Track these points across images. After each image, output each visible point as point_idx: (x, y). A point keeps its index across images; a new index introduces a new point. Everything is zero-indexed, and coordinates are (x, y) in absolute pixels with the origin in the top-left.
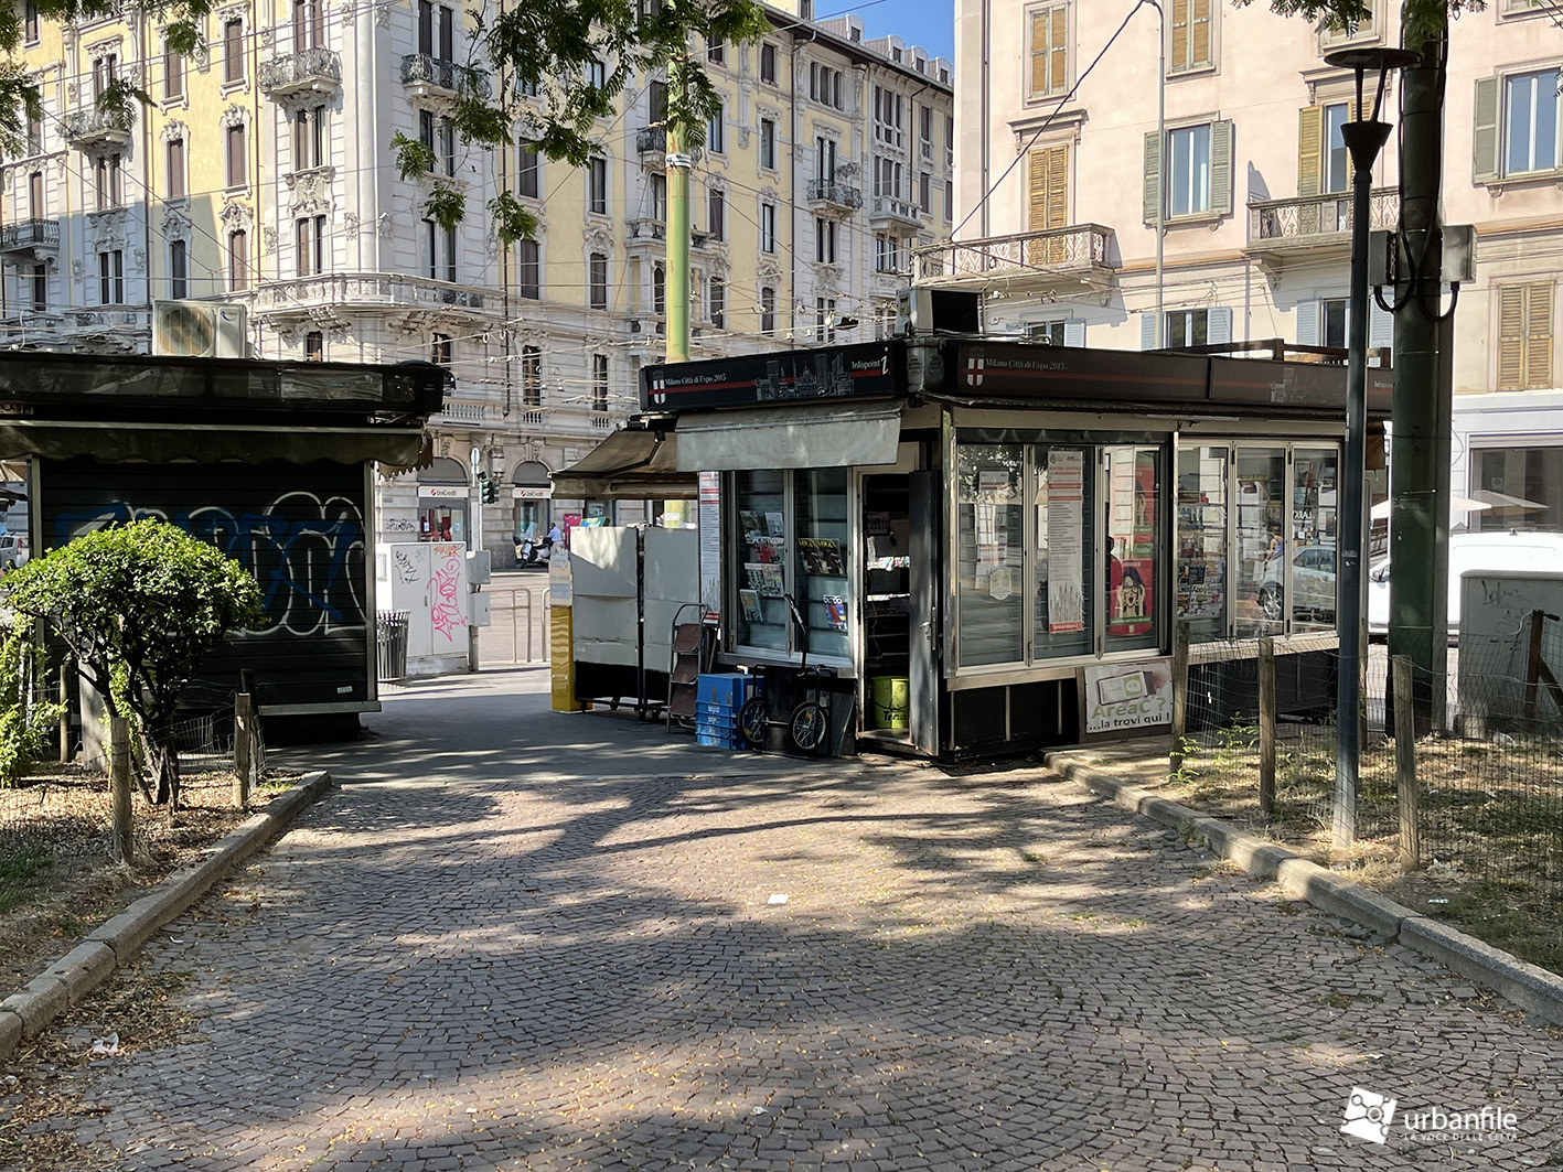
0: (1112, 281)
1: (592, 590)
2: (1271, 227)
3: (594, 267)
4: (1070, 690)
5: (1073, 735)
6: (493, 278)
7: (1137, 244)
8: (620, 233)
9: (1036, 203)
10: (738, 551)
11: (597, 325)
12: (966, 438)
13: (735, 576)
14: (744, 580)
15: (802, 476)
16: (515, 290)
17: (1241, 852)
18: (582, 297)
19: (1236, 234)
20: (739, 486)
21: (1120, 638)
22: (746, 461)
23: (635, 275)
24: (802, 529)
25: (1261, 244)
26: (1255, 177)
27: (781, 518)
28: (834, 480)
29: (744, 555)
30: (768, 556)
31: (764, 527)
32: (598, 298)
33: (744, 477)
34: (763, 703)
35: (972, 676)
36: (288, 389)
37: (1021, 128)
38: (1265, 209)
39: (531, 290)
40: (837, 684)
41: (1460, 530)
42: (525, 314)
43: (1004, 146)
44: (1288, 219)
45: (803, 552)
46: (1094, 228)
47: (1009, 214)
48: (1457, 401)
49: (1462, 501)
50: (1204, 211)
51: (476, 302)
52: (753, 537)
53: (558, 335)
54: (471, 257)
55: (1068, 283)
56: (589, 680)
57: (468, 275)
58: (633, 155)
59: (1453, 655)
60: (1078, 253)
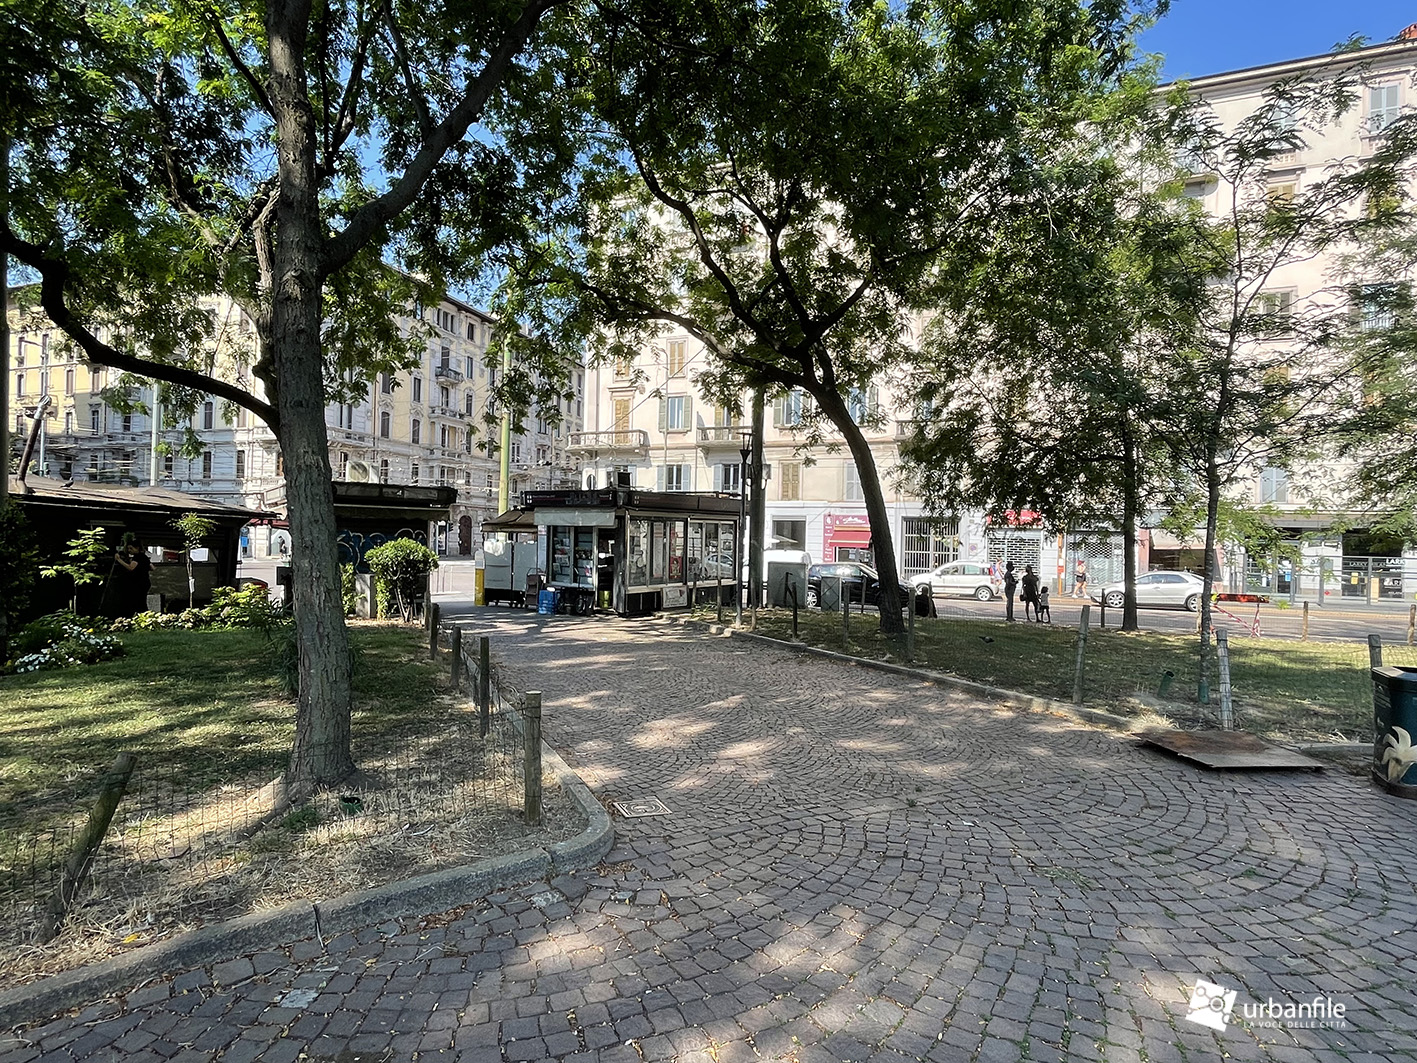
0: (647, 451)
1: (493, 565)
2: (705, 437)
3: (414, 426)
4: (659, 594)
5: (659, 608)
6: (369, 430)
7: (656, 438)
8: (426, 411)
9: (618, 420)
10: (552, 551)
11: (416, 452)
12: (633, 519)
13: (551, 557)
14: (554, 560)
15: (577, 529)
16: (378, 433)
17: (713, 629)
18: (409, 439)
19: (692, 438)
20: (553, 531)
21: (672, 579)
22: (560, 523)
23: (433, 430)
24: (576, 545)
25: (702, 443)
26: (699, 418)
27: (569, 541)
28: (588, 530)
29: (554, 553)
30: (563, 552)
31: (562, 544)
32: (415, 441)
33: (555, 528)
34: (563, 598)
35: (633, 590)
36: (407, 495)
37: (613, 390)
38: (703, 430)
39: (385, 433)
40: (589, 593)
41: (769, 549)
42: (382, 446)
43: (605, 395)
44: (711, 434)
45: (576, 552)
46: (640, 431)
47: (607, 421)
48: (767, 503)
49: (769, 538)
50: (680, 429)
51: (361, 438)
52: (558, 546)
53: (398, 454)
54: (359, 419)
55: (630, 451)
56: (490, 595)
57: (357, 427)
58: (434, 378)
59: (765, 592)
60: (634, 441)
